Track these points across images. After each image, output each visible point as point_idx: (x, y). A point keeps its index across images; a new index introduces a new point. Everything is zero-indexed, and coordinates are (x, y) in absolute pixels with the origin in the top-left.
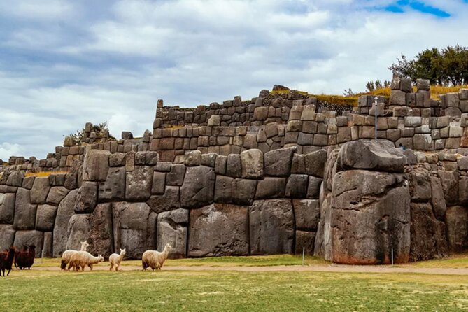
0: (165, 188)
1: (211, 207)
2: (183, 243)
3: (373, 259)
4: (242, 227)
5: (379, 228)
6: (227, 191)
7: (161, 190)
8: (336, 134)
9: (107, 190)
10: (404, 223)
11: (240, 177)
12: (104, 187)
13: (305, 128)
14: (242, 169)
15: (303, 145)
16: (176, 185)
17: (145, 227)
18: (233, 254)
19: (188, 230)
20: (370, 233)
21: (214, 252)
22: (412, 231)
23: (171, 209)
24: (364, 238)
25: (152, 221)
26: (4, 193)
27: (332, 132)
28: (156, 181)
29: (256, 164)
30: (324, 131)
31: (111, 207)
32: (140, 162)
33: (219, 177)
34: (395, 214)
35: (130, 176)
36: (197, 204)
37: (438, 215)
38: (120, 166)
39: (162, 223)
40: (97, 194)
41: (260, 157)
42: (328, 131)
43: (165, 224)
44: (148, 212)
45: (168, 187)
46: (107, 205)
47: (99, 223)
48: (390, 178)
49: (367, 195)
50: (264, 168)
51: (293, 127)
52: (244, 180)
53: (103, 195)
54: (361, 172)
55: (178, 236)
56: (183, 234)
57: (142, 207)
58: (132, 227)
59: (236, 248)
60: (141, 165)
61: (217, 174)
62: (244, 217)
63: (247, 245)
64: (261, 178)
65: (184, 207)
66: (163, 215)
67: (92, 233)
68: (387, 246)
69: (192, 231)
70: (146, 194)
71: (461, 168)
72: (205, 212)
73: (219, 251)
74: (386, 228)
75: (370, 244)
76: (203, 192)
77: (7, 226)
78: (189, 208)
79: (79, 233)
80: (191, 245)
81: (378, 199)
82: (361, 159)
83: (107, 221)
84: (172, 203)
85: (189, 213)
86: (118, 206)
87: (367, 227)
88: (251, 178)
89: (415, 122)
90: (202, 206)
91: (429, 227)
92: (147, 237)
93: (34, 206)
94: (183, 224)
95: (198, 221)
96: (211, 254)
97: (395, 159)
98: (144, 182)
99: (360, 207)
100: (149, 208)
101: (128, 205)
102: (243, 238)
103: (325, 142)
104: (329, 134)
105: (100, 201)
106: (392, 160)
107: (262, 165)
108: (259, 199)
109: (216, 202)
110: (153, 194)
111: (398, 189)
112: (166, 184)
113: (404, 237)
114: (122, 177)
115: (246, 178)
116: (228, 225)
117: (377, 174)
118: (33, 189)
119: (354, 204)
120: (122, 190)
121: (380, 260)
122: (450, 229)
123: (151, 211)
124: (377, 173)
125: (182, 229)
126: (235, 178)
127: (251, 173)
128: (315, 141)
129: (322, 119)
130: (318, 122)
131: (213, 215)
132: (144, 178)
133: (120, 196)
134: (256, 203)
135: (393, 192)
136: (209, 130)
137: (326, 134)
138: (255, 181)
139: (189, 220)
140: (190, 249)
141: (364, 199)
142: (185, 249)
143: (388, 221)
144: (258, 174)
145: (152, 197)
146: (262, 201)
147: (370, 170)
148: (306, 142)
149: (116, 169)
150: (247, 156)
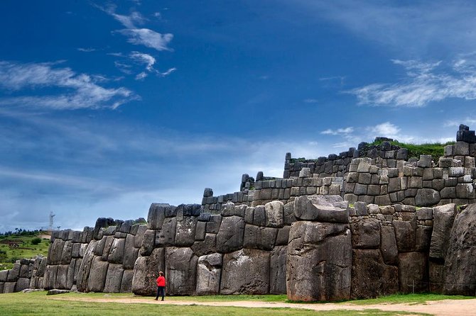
0: (205, 235)
1: (241, 252)
2: (216, 282)
3: (309, 298)
4: (264, 270)
5: (316, 272)
6: (253, 238)
7: (202, 237)
8: (387, 184)
9: (162, 237)
10: (342, 267)
11: (264, 226)
12: (160, 234)
13: (361, 179)
14: (266, 219)
15: (358, 195)
16: (214, 233)
17: (187, 269)
18: (254, 294)
19: (221, 272)
20: (307, 275)
21: (239, 291)
22: (353, 274)
23: (208, 253)
24: (302, 280)
25: (193, 262)
26: (118, 238)
27: (384, 182)
28: (199, 228)
29: (276, 213)
30: (376, 181)
31: (164, 251)
32: (187, 213)
33: (247, 226)
34: (333, 259)
35: (179, 225)
36: (228, 250)
37: (387, 261)
38: (172, 216)
39: (200, 265)
40: (155, 241)
41: (280, 209)
42: (381, 182)
43: (202, 266)
44: (190, 255)
45: (207, 234)
46: (161, 249)
47: (155, 264)
48: (330, 228)
49: (308, 242)
50: (284, 218)
51: (351, 178)
52: (266, 228)
53: (158, 241)
54: (305, 222)
55: (211, 277)
56: (216, 275)
57: (186, 250)
58: (178, 268)
59: (257, 288)
60: (188, 215)
61: (246, 223)
62: (266, 261)
63: (267, 285)
64: (281, 226)
65: (219, 252)
66: (201, 258)
67: (148, 273)
68: (323, 287)
69: (224, 272)
70: (190, 241)
71: (419, 218)
72: (235, 256)
73: (244, 289)
74: (323, 271)
75: (307, 285)
76: (234, 239)
77: (119, 266)
78: (223, 253)
79: (139, 272)
80: (223, 284)
81: (316, 246)
82: (305, 211)
83: (160, 263)
84: (210, 248)
85: (223, 257)
86: (170, 250)
87: (305, 270)
88: (272, 226)
89: (458, 172)
90: (233, 251)
91: (374, 271)
92: (189, 277)
93: (136, 249)
94: (217, 266)
95: (229, 264)
96: (237, 293)
97: (337, 212)
98: (189, 230)
99: (302, 253)
100: (192, 252)
101: (176, 250)
102: (263, 279)
103: (377, 192)
104: (381, 185)
105: (156, 246)
106: (334, 212)
107: (282, 215)
108: (279, 245)
109: (245, 247)
110: (197, 240)
111: (337, 237)
112: (206, 232)
113: (342, 279)
114: (174, 225)
115: (268, 227)
116: (252, 268)
117: (318, 225)
118: (137, 235)
119: (298, 250)
120: (173, 237)
121: (316, 299)
122: (403, 273)
123: (193, 254)
124: (318, 223)
125: (215, 270)
126: (260, 226)
127: (273, 222)
128: (369, 192)
129: (375, 171)
130: (372, 174)
131: (242, 259)
132: (189, 227)
133: (171, 242)
134: (276, 248)
135: (332, 240)
136: (300, 182)
137: (378, 184)
138: (276, 229)
139: (222, 262)
140: (221, 288)
141: (306, 246)
142: (218, 287)
143: (325, 265)
144: (278, 223)
145: (195, 242)
146: (280, 247)
147: (312, 221)
148: (361, 192)
149: (169, 219)
150: (269, 207)
